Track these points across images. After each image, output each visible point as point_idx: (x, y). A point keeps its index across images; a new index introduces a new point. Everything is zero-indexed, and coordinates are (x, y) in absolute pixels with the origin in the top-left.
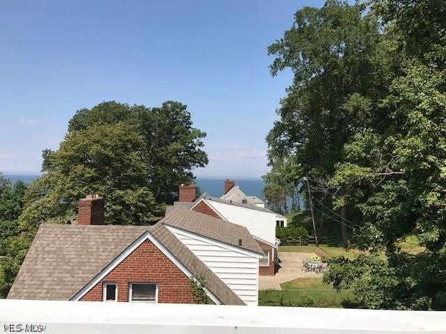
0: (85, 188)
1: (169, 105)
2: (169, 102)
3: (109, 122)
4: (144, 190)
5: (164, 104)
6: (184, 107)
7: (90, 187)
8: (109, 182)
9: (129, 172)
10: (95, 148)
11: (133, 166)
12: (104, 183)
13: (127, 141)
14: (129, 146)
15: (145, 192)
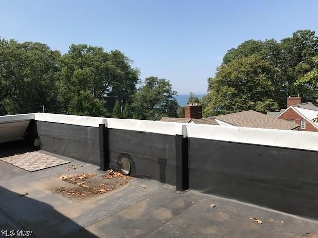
0: (229, 101)
1: (299, 34)
2: (298, 32)
3: (246, 56)
4: (270, 101)
5: (294, 34)
6: (313, 33)
7: (232, 100)
8: (244, 97)
9: (259, 89)
10: (234, 74)
11: (262, 85)
12: (241, 98)
13: (258, 67)
14: (259, 70)
15: (271, 103)
